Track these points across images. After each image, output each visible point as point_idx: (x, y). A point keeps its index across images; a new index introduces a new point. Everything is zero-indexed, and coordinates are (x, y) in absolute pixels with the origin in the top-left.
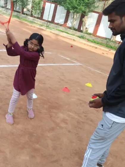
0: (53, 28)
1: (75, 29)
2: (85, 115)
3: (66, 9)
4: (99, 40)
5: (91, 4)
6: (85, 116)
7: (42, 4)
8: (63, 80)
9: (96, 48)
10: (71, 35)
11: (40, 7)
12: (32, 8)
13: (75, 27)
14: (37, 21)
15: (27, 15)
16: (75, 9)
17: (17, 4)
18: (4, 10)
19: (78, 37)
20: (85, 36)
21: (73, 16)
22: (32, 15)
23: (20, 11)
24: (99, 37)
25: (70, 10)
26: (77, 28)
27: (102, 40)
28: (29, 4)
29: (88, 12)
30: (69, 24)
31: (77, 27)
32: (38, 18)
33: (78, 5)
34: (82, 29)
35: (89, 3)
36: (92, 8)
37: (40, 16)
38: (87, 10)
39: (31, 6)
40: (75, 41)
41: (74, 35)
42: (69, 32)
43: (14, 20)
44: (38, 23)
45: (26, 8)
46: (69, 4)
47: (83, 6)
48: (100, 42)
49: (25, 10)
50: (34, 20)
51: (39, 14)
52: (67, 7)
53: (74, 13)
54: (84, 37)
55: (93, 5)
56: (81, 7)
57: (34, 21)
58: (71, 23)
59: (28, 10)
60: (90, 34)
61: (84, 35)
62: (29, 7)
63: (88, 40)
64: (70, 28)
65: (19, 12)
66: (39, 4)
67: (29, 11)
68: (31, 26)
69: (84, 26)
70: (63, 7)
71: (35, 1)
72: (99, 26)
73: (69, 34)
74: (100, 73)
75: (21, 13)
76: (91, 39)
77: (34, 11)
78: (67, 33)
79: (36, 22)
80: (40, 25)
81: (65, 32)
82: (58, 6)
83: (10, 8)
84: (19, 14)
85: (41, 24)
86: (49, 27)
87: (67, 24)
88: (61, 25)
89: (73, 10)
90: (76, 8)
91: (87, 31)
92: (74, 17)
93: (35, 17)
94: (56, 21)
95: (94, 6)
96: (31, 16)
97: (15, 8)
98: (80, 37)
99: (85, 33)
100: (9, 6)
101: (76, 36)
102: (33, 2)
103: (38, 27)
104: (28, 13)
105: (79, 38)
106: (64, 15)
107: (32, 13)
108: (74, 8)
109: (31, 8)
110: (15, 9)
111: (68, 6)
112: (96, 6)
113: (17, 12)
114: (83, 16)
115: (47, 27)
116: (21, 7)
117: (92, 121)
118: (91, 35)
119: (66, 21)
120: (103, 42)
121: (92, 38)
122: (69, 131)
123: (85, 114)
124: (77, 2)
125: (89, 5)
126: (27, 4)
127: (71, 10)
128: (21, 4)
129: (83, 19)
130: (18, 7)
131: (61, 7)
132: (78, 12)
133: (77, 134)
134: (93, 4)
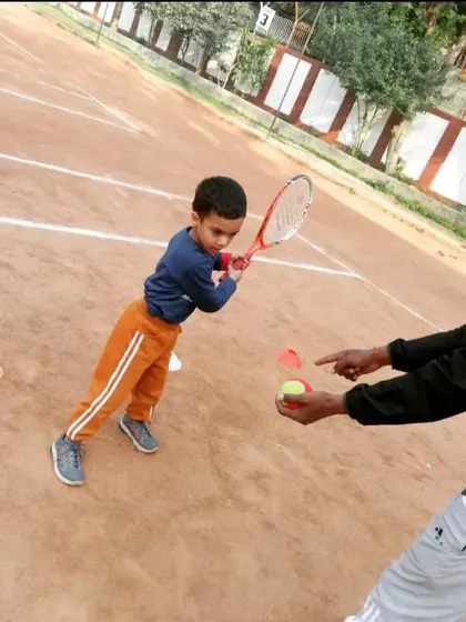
0: (291, 140)
1: (362, 157)
2: (340, 467)
3: (346, 87)
4: (434, 206)
5: (429, 85)
6: (340, 473)
7: (271, 57)
8: (286, 321)
9: (422, 231)
10: (347, 171)
11: (261, 63)
12: (236, 61)
13: (363, 149)
14: (244, 107)
15: (215, 80)
16: (377, 92)
17: (192, 42)
18: (146, 54)
19: (367, 183)
20: (390, 184)
21: (362, 114)
22: (230, 86)
23: (194, 64)
24: (436, 196)
25: (358, 90)
26: (369, 155)
27: (444, 210)
28: (229, 48)
29: (416, 109)
30: (346, 136)
31: (368, 150)
32: (249, 98)
33: (386, 81)
34: (383, 160)
35: (424, 81)
36: (431, 99)
37: (255, 94)
38: (414, 103)
39: (234, 56)
40: (354, 193)
41: (354, 174)
42: (339, 162)
43: (167, 90)
44: (246, 113)
45: (216, 58)
46: (359, 72)
47: (403, 86)
48: (439, 213)
49: (212, 64)
50: (233, 100)
51: (254, 84)
52: (351, 79)
53: (368, 102)
54: (387, 187)
55: (437, 90)
56: (397, 88)
57: (235, 106)
58: (354, 133)
59: (223, 68)
60: (408, 181)
61: (388, 182)
62: (228, 58)
63: (399, 200)
64: (347, 150)
65: (193, 69)
66: (262, 53)
67: (225, 71)
68: (222, 119)
69: (395, 150)
70: (338, 79)
71: (249, 42)
72: (443, 160)
73: (338, 166)
74: (421, 320)
75: (197, 73)
76: (408, 197)
77: (239, 74)
78: (333, 163)
79: (240, 109)
80: (252, 120)
81: (328, 160)
82: (322, 71)
83: (165, 49)
84: (190, 72)
85: (255, 118)
86: (280, 132)
87: (341, 134)
88: (319, 135)
89: (369, 93)
90: (380, 89)
91: (401, 169)
92: (366, 115)
93: (239, 93)
94: (305, 119)
95: (439, 93)
96: (226, 88)
97: (180, 52)
98: (373, 185)
99: (394, 176)
100: (163, 43)
101: (362, 179)
102: (242, 44)
103: (244, 125)
104: (220, 75)
105: (369, 187)
106: (336, 104)
107: (233, 78)
108: (372, 87)
109: (233, 61)
110: (180, 56)
111: (355, 76)
112: (445, 94)
113: (186, 65)
114: (396, 119)
115: (274, 131)
116: (201, 51)
117: (360, 496)
118: (412, 187)
119: (338, 124)
120: (447, 216)
121: (413, 194)
122: (269, 526)
123: (342, 464)
124: (387, 70)
125: (425, 87)
126: (223, 48)
127: (361, 91)
128: (202, 42)
129: (395, 128)
130: (191, 53)
131: (332, 76)
132: (382, 103)
133: (296, 540)
134: (436, 84)
